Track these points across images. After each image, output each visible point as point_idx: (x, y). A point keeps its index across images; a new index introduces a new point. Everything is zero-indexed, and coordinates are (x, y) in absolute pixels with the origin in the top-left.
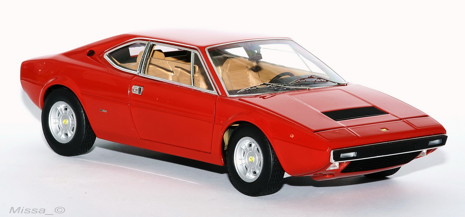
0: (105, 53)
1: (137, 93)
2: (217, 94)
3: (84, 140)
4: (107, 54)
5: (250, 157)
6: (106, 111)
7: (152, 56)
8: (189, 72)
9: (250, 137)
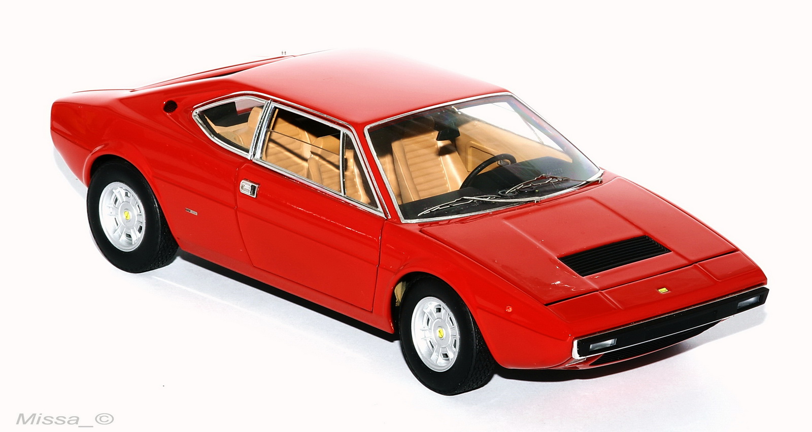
0: (196, 111)
1: (249, 194)
2: (383, 215)
3: (159, 251)
4: (198, 112)
5: (439, 329)
6: (196, 213)
7: (273, 129)
8: (338, 167)
9: (438, 299)
